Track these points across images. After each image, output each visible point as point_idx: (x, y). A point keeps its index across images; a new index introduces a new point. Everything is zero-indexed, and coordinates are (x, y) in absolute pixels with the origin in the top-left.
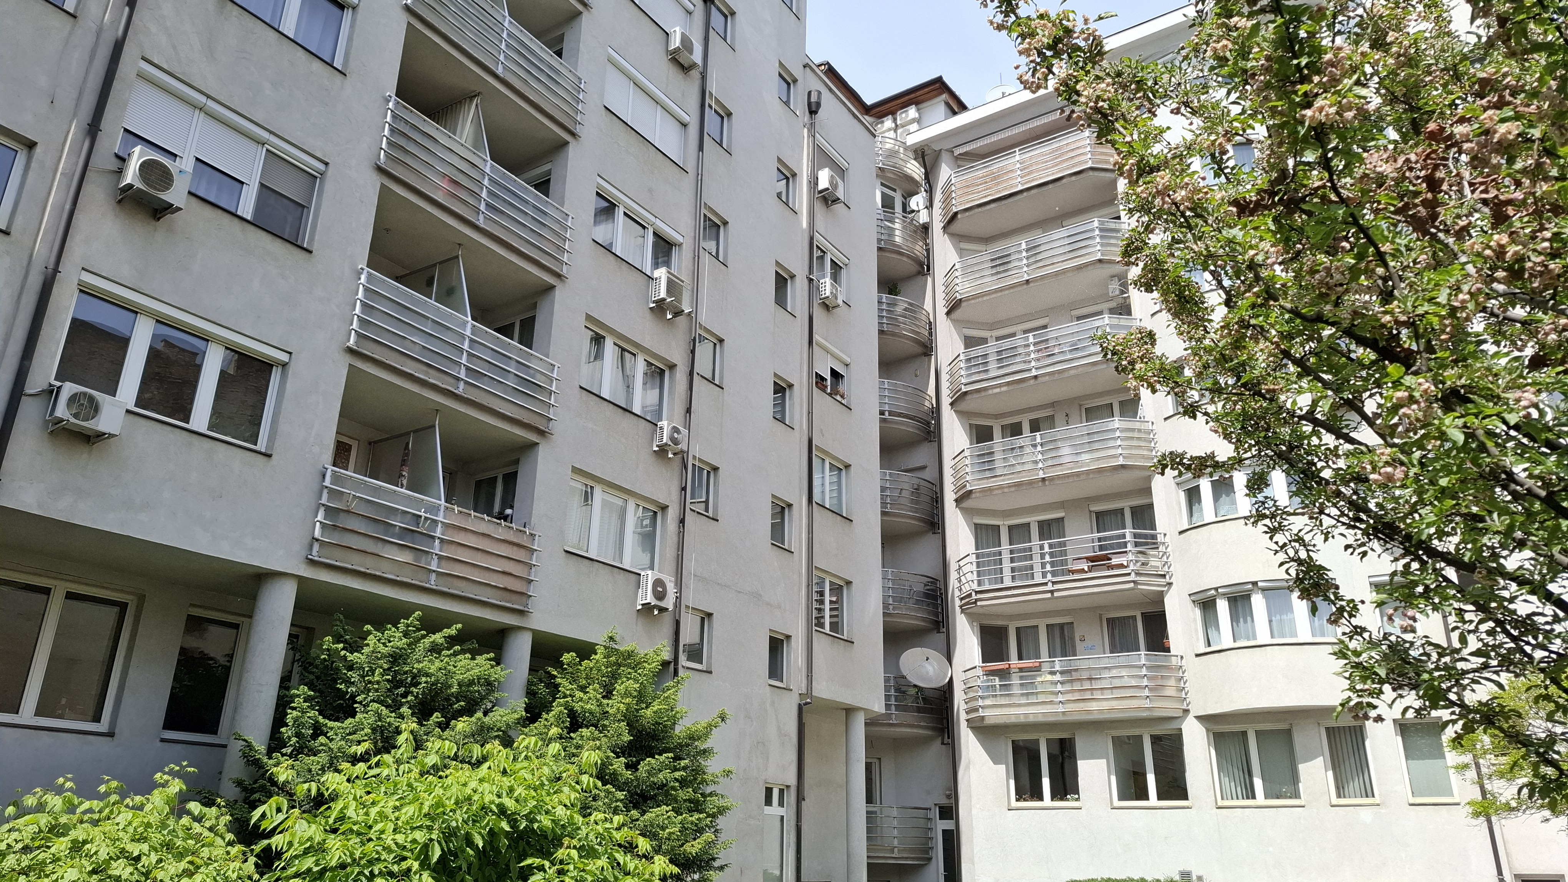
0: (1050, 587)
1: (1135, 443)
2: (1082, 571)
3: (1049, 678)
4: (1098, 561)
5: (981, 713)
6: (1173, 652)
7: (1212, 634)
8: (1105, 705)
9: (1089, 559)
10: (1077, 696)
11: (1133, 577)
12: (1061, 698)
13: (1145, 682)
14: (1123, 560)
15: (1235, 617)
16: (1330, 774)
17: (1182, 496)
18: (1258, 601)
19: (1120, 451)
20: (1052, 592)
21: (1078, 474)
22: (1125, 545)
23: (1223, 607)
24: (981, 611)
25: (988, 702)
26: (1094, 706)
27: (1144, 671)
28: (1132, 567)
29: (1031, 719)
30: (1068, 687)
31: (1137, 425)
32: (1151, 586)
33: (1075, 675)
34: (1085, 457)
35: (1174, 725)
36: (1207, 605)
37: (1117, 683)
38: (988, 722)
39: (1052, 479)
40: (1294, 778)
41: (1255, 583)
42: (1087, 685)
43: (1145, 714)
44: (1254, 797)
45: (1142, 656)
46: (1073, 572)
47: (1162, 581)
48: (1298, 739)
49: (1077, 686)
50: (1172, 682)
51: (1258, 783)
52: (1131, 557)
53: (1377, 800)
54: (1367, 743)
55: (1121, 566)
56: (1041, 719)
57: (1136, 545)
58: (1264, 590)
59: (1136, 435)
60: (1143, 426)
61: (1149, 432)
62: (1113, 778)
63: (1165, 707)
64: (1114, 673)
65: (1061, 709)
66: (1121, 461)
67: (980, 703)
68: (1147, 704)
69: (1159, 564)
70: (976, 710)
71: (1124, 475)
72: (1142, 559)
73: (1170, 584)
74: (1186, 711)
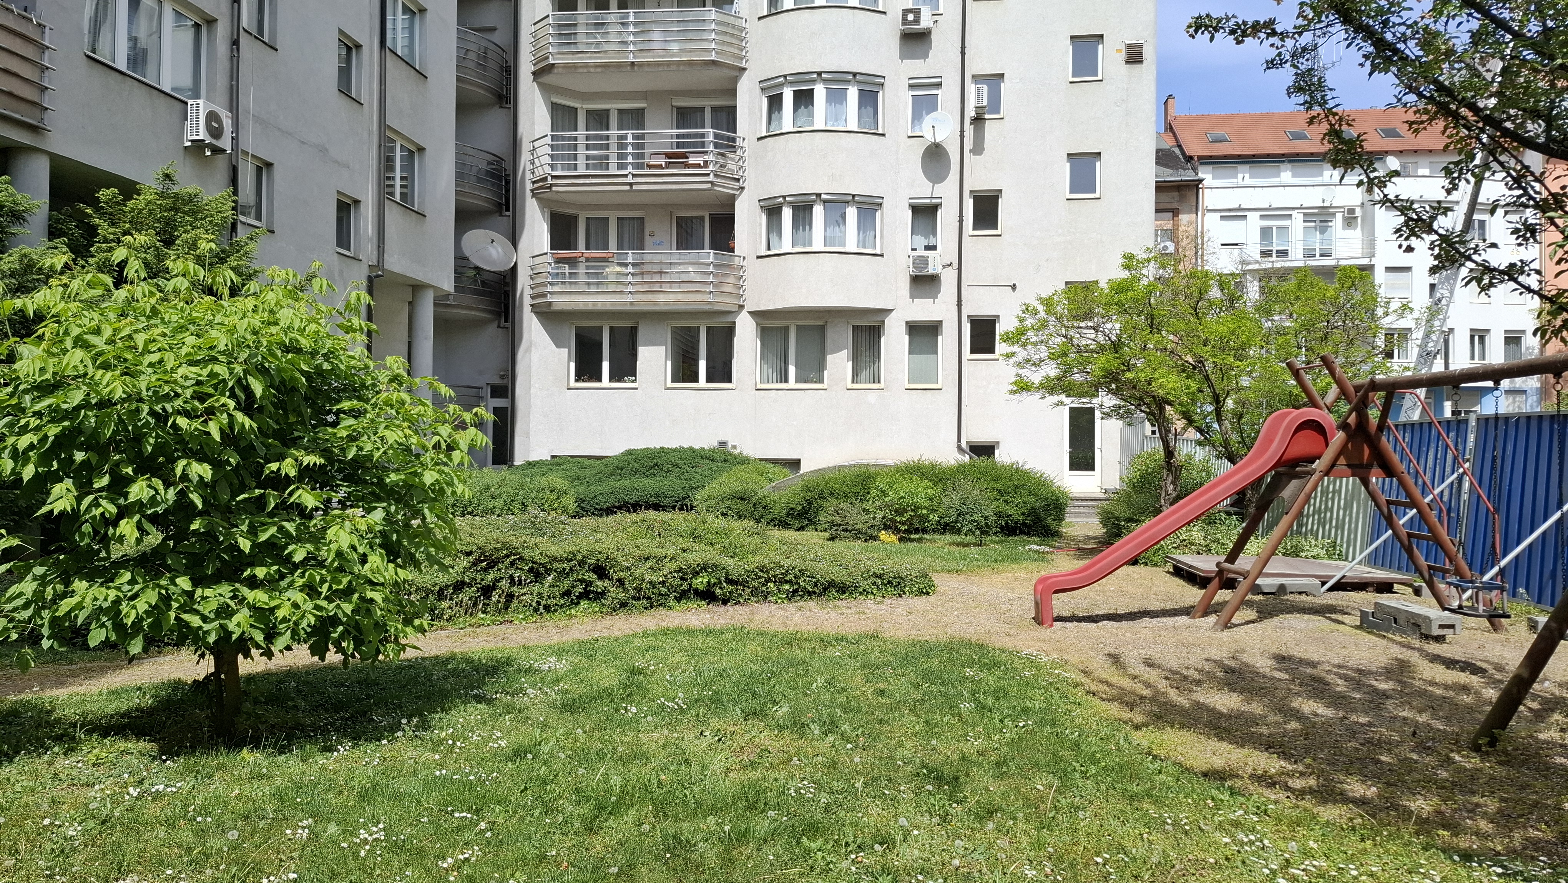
0: (630, 179)
1: (727, 39)
2: (660, 167)
3: (618, 269)
4: (677, 158)
5: (549, 298)
6: (737, 252)
7: (774, 239)
8: (671, 298)
9: (668, 156)
10: (646, 288)
11: (711, 178)
12: (630, 289)
13: (711, 279)
14: (700, 160)
15: (795, 226)
16: (850, 363)
17: (765, 101)
18: (818, 211)
19: (713, 45)
20: (631, 184)
21: (669, 64)
22: (703, 145)
23: (787, 214)
24: (556, 197)
25: (556, 289)
26: (661, 298)
27: (711, 269)
28: (711, 168)
29: (599, 307)
30: (638, 279)
31: (731, 20)
32: (725, 188)
33: (646, 268)
34: (675, 47)
35: (729, 319)
36: (773, 211)
37: (685, 278)
38: (555, 307)
39: (641, 65)
40: (821, 366)
41: (819, 195)
42: (657, 278)
43: (707, 308)
44: (786, 381)
45: (709, 255)
46: (650, 167)
47: (736, 185)
48: (830, 335)
49: (647, 278)
50: (731, 280)
51: (792, 370)
52: (710, 158)
53: (882, 385)
54: (883, 340)
55: (698, 166)
56: (609, 307)
57: (716, 146)
58: (825, 202)
59: (730, 30)
60: (738, 22)
61: (742, 29)
62: (669, 363)
63: (725, 303)
64: (681, 268)
65: (629, 299)
66: (713, 57)
67: (549, 289)
68: (710, 298)
69: (736, 168)
70: (544, 295)
71: (714, 72)
72: (721, 161)
73: (742, 188)
74: (742, 307)
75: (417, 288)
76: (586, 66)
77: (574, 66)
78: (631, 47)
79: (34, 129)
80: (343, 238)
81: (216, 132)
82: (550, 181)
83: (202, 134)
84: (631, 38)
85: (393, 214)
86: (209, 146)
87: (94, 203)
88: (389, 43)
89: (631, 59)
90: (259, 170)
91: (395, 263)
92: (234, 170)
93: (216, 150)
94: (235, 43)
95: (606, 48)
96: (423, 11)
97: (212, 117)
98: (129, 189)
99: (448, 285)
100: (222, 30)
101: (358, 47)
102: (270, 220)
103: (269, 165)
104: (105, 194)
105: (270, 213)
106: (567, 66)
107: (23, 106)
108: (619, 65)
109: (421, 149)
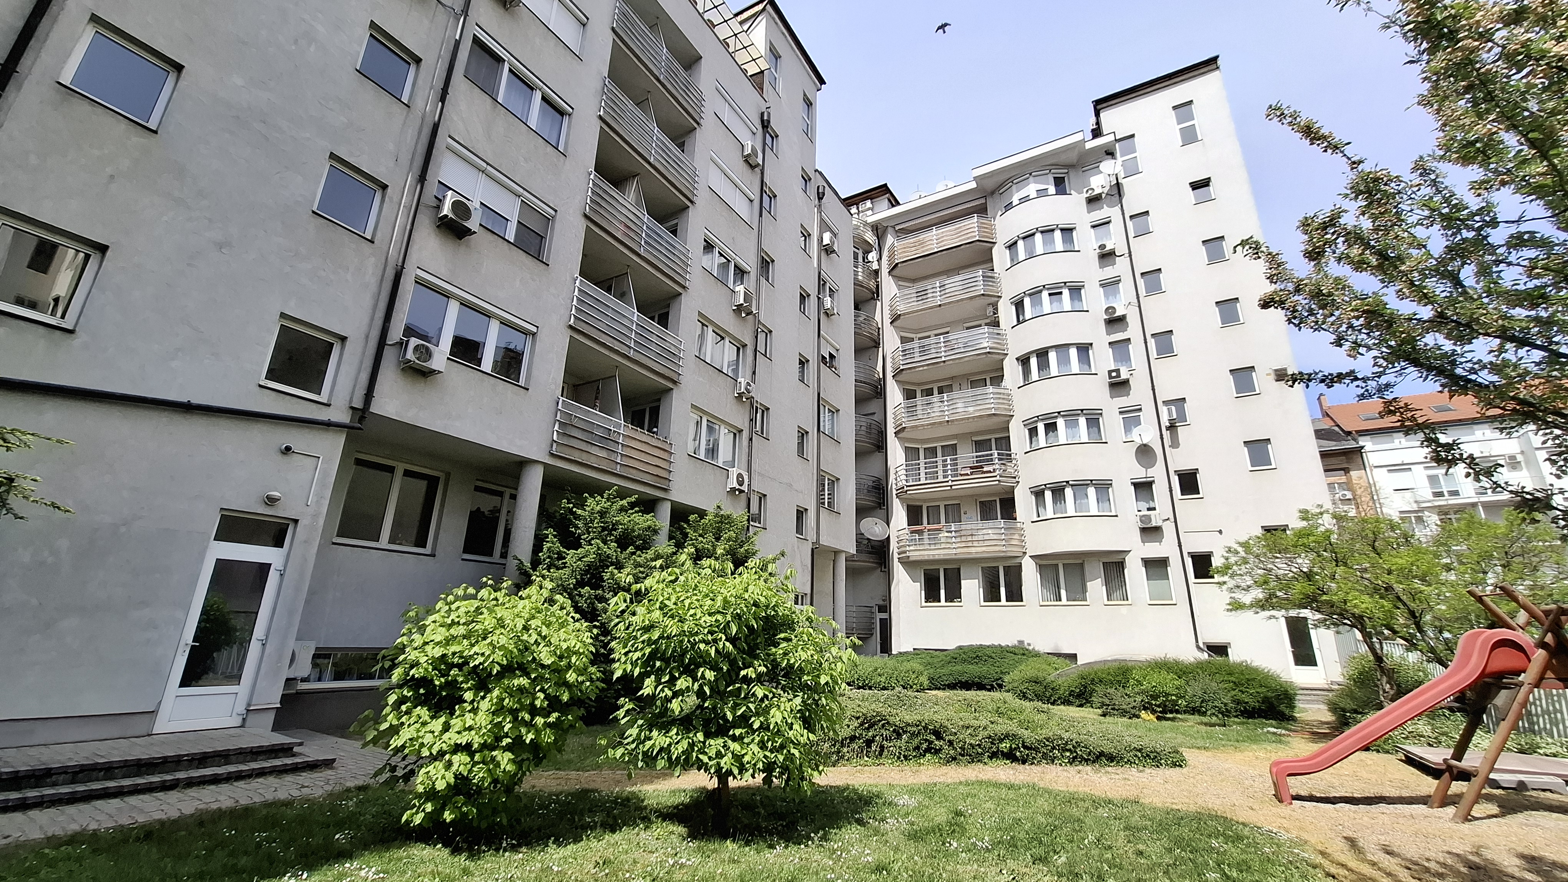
0: (950, 483)
1: (1000, 401)
2: (967, 475)
3: (947, 534)
4: (976, 468)
5: (908, 554)
6: (1018, 520)
7: (1041, 510)
8: (979, 550)
9: (971, 468)
10: (963, 545)
11: (998, 478)
12: (954, 545)
13: (1003, 537)
14: (991, 468)
15: (1055, 501)
16: (1104, 587)
17: (1027, 432)
18: (1069, 492)
19: (992, 406)
20: (951, 486)
21: (968, 418)
22: (992, 460)
23: (1048, 495)
24: (909, 497)
25: (911, 548)
26: (973, 550)
27: (1003, 531)
28: (998, 472)
29: (937, 557)
30: (958, 540)
31: (1002, 391)
32: (1008, 483)
33: (963, 533)
34: (971, 409)
35: (1018, 561)
36: (1039, 494)
37: (986, 537)
38: (911, 559)
39: (953, 421)
40: (1084, 590)
41: (1067, 482)
42: (970, 538)
43: (1002, 554)
44: (1060, 600)
45: (1001, 523)
46: (961, 475)
47: (1014, 480)
48: (1087, 568)
49: (964, 539)
50: (1016, 537)
51: (1063, 593)
52: (997, 466)
53: (1129, 602)
54: (1126, 571)
55: (990, 472)
56: (942, 557)
57: (999, 459)
58: (1072, 485)
59: (1002, 396)
60: (1006, 391)
61: (1009, 395)
62: (981, 590)
63: (1014, 551)
64: (985, 531)
65: (954, 551)
66: (993, 412)
67: (908, 548)
68: (1004, 549)
69: (1013, 471)
70: (905, 552)
71: (995, 420)
72: (1003, 467)
73: (1018, 482)
74: (1025, 553)
75: (837, 552)
76: (922, 425)
77: (916, 426)
78: (946, 413)
79: (665, 490)
80: (799, 529)
81: (741, 483)
82: (905, 489)
83: (735, 485)
84: (946, 408)
85: (824, 513)
86: (738, 489)
87: (687, 522)
88: (822, 429)
89: (947, 419)
90: (760, 498)
91: (825, 541)
92: (749, 499)
93: (741, 491)
94: (751, 439)
95: (933, 415)
96: (838, 411)
97: (740, 476)
98: (702, 514)
99: (853, 550)
100: (745, 434)
101: (807, 433)
102: (765, 524)
103: (765, 496)
104: (692, 517)
105: (765, 520)
106: (912, 427)
107: (662, 481)
108: (940, 423)
109: (838, 479)
